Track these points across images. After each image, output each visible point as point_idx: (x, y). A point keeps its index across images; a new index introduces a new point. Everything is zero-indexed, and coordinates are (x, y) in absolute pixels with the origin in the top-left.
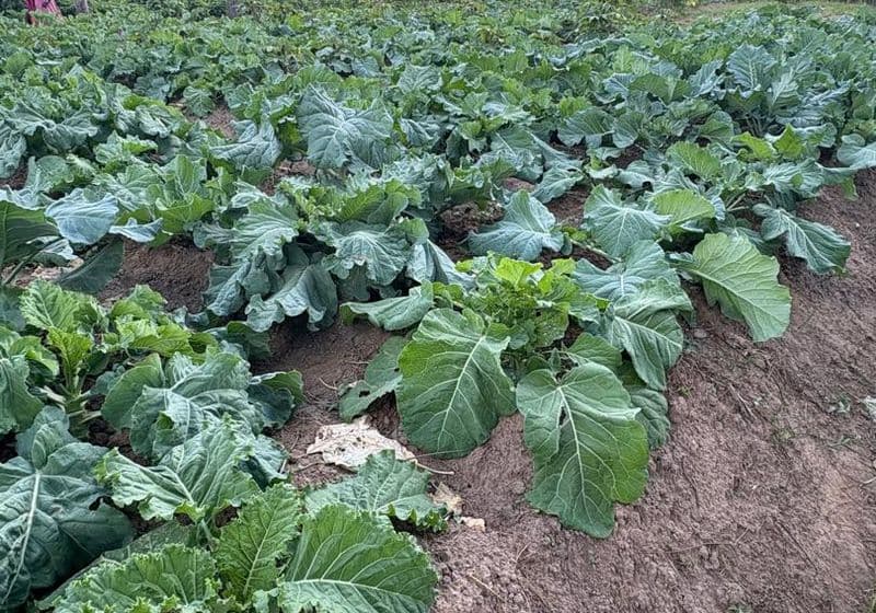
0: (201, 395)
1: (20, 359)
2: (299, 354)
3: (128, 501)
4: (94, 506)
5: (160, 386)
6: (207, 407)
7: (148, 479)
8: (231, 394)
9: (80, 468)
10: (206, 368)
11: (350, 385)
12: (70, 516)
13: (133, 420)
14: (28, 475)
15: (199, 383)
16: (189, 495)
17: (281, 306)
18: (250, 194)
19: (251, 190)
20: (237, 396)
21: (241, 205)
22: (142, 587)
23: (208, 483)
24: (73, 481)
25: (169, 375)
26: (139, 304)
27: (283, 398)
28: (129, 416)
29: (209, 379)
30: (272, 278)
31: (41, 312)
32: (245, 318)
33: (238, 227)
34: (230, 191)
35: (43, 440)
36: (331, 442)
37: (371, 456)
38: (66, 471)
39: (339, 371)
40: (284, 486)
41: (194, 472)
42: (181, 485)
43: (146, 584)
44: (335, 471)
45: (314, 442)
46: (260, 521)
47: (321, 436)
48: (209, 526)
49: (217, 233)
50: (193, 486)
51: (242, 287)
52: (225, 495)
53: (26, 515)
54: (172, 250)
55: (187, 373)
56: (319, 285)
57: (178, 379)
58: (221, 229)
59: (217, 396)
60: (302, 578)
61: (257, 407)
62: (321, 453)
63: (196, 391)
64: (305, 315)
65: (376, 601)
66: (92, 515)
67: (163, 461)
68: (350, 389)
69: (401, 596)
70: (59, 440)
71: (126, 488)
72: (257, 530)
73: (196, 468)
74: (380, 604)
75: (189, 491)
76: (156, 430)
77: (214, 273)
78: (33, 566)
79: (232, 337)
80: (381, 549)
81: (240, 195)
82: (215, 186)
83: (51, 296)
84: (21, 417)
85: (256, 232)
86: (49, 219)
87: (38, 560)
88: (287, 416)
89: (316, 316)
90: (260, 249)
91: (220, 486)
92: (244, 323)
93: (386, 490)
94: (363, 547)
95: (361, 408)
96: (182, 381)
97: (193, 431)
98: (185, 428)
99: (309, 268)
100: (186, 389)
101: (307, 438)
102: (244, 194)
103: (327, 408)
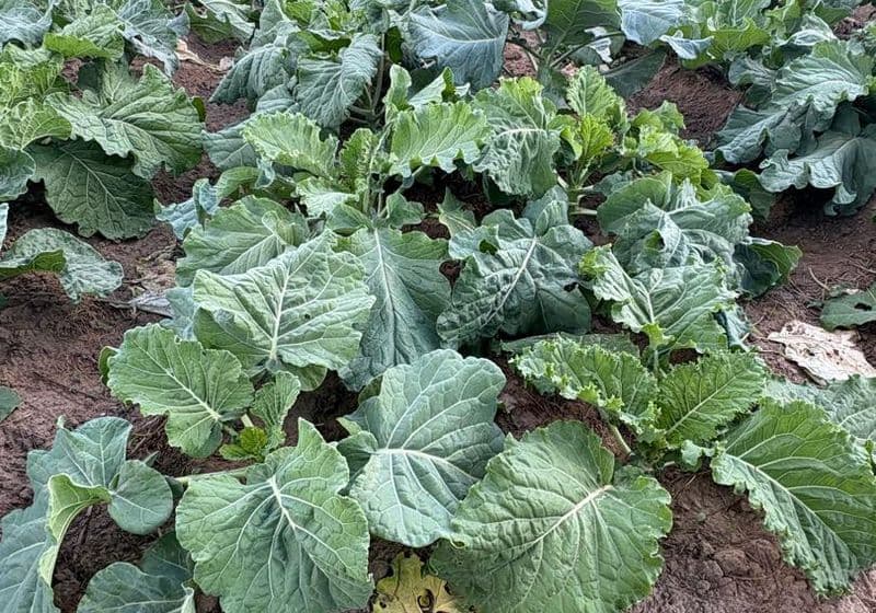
0: (695, 231)
1: (555, 134)
2: (795, 234)
3: (607, 297)
4: (568, 288)
5: (660, 206)
6: (696, 246)
7: (625, 285)
8: (722, 242)
9: (567, 250)
10: (710, 206)
11: (848, 290)
12: (548, 287)
13: (624, 228)
14: (528, 237)
15: (699, 218)
16: (653, 318)
17: (810, 172)
18: (819, 34)
19: (822, 27)
20: (727, 247)
21: (803, 43)
22: (591, 377)
23: (676, 316)
24: (559, 258)
25: (673, 198)
26: (661, 119)
27: (767, 271)
28: (624, 222)
29: (710, 218)
30: (804, 138)
31: (581, 99)
32: (759, 171)
33: (792, 67)
34: (794, 24)
35: (550, 212)
36: (800, 340)
37: (858, 376)
38: (558, 247)
39: (836, 270)
40: (756, 358)
41: (667, 300)
42: (649, 306)
43: (595, 376)
44: (795, 371)
45: (779, 331)
46: (715, 379)
47: (790, 329)
48: (660, 356)
49: (758, 71)
50: (661, 311)
51: (767, 138)
52: (689, 336)
53: (517, 269)
54: (696, 80)
55: (689, 204)
56: (858, 165)
57: (679, 207)
58: (763, 69)
59: (709, 240)
60: (737, 456)
61: (739, 268)
62: (784, 345)
63: (692, 225)
64: (832, 191)
65: (809, 525)
66: (564, 295)
67: (640, 276)
68: (846, 294)
69: (837, 539)
70: (559, 219)
71: (607, 284)
72: (709, 385)
73: (670, 296)
74: (812, 530)
75: (655, 315)
76: (644, 244)
77: (736, 115)
78: (509, 313)
79: (737, 187)
80: (842, 479)
81: (804, 32)
82: (777, 16)
83: (593, 86)
84: (536, 186)
85: (813, 78)
86: (618, 9)
87: (513, 309)
88: (761, 292)
89: (845, 197)
90: (810, 100)
91: (687, 325)
92: (757, 176)
93: (858, 421)
94: (821, 465)
95: (853, 321)
96: (682, 209)
97: (675, 262)
98: (668, 256)
99: (855, 139)
100: (682, 219)
101: (773, 324)
102: (811, 32)
103: (805, 304)
